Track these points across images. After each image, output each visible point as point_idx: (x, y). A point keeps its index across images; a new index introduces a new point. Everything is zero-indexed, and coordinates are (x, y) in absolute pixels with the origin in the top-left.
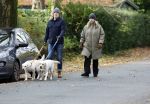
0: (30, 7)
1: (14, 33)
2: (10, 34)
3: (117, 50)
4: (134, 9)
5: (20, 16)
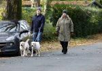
0: (30, 6)
1: (19, 23)
3: (89, 35)
4: (100, 7)
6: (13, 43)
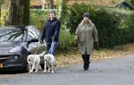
2: (24, 31)
6: (18, 56)
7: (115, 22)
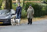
2: (10, 11)
5: (12, 6)
6: (8, 19)
7: (41, 8)
